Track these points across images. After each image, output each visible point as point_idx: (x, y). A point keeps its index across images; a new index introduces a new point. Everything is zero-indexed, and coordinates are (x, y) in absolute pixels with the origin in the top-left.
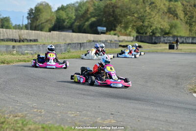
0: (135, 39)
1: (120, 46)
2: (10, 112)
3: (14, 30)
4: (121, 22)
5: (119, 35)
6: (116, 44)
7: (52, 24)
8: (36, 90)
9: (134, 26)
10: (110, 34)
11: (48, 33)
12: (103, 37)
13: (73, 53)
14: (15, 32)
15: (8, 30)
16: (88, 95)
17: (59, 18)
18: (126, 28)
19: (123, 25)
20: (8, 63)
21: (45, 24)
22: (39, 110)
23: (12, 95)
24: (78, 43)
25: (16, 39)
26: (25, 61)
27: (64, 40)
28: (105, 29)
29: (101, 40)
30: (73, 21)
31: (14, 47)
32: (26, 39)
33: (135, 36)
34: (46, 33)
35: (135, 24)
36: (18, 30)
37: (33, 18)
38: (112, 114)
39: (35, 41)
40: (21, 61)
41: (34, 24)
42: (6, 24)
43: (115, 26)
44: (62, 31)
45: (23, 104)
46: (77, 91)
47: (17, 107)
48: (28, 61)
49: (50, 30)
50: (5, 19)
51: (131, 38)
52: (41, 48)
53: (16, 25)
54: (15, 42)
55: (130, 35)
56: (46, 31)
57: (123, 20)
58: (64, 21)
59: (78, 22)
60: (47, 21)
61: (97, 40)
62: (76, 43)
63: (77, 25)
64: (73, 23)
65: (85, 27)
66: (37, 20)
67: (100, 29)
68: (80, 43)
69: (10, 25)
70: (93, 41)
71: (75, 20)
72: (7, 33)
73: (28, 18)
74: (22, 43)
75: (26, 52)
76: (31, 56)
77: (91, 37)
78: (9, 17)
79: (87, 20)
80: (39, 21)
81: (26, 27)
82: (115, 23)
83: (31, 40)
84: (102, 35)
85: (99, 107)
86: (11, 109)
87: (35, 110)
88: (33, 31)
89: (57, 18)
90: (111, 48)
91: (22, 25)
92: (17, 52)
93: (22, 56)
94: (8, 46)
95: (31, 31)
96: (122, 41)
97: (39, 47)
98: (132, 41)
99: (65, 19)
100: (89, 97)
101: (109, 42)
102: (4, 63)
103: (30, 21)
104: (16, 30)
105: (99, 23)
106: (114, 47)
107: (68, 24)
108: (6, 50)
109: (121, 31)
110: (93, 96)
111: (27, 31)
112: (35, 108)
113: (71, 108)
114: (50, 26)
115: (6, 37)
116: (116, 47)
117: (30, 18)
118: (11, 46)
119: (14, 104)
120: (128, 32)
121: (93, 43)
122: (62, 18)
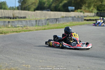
0: (96, 15)
1: (85, 20)
2: (6, 67)
3: (9, 11)
4: (85, 3)
5: (84, 12)
6: (82, 18)
7: (35, 5)
8: (24, 51)
9: (95, 5)
10: (77, 12)
11: (33, 12)
12: (72, 14)
13: (51, 25)
14: (10, 12)
15: (5, 11)
16: (61, 54)
17: (40, 1)
18: (89, 7)
19: (87, 5)
20: (5, 33)
21: (31, 6)
22: (27, 65)
23: (8, 55)
24: (54, 19)
25: (11, 16)
26: (17, 32)
27: (45, 16)
28: (74, 8)
29: (71, 16)
30: (51, 3)
31: (9, 22)
32: (18, 17)
33: (96, 12)
34: (32, 12)
35: (96, 4)
36: (12, 11)
37: (22, 2)
38: (79, 67)
39: (24, 18)
40: (14, 32)
41: (24, 6)
42: (3, 6)
43: (81, 6)
44: (43, 11)
45: (15, 61)
46: (54, 52)
47: (11, 64)
48: (19, 32)
49: (35, 10)
50: (3, 3)
51: (93, 14)
52: (28, 23)
53: (10, 7)
54: (10, 19)
55: (92, 12)
56: (32, 11)
57: (87, 1)
58: (44, 3)
59: (54, 4)
60: (32, 4)
61: (68, 16)
62: (53, 19)
63: (53, 6)
64: (51, 4)
65: (60, 7)
66: (25, 3)
67: (70, 8)
68: (56, 19)
69: (6, 7)
70: (66, 17)
71: (52, 2)
72: (4, 13)
73: (19, 2)
74: (15, 20)
75: (18, 25)
76: (21, 28)
77: (64, 14)
78: (5, 2)
79: (61, 2)
80: (26, 3)
81: (18, 8)
82: (81, 3)
83: (21, 18)
84: (72, 12)
85: (69, 62)
86: (7, 65)
87: (24, 65)
88: (23, 11)
89: (40, 2)
90: (78, 21)
91: (15, 7)
92: (11, 25)
93: (15, 28)
94: (5, 22)
95: (21, 11)
96: (86, 17)
97: (27, 22)
98: (93, 16)
99: (45, 2)
100: (62, 56)
101: (77, 17)
102: (2, 33)
103: (20, 4)
104: (11, 11)
105: (69, 4)
106: (80, 21)
107: (48, 6)
108: (4, 24)
109: (85, 9)
110: (65, 55)
111: (19, 11)
112: (24, 64)
113: (49, 63)
114: (35, 7)
115: (3, 16)
116: (82, 21)
117: (21, 2)
118: (7, 22)
119: (9, 61)
120: (91, 9)
121: (65, 19)
122: (43, 1)
